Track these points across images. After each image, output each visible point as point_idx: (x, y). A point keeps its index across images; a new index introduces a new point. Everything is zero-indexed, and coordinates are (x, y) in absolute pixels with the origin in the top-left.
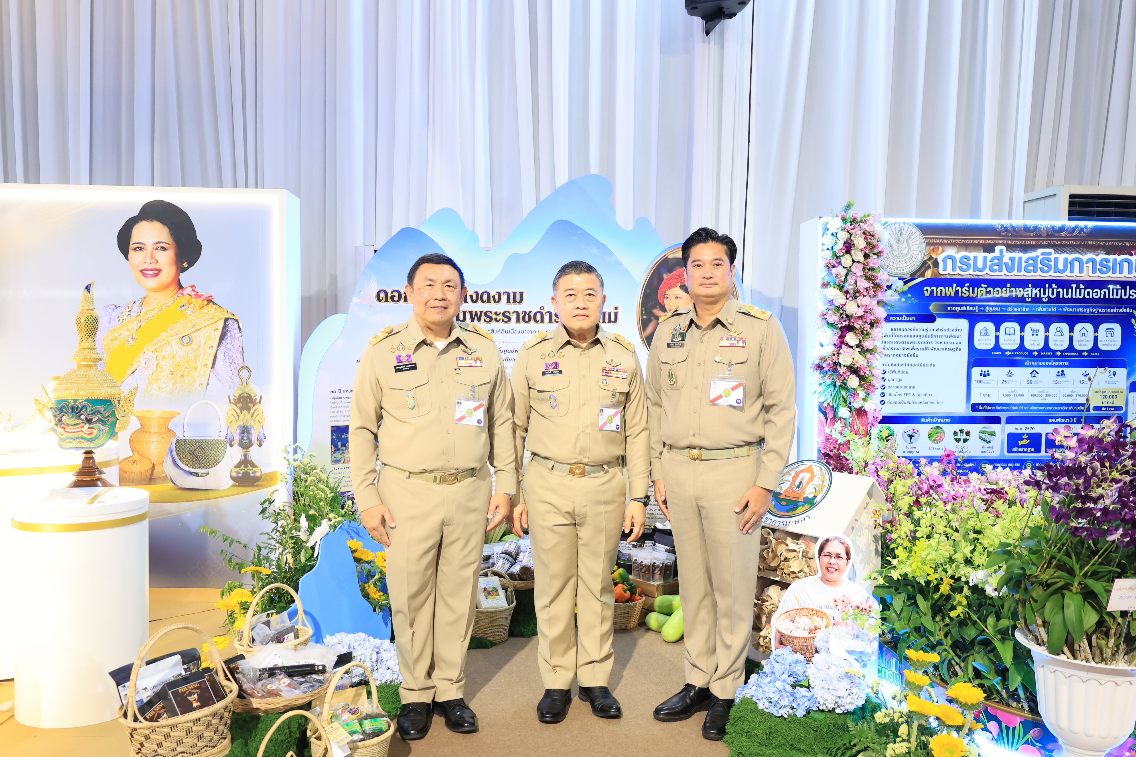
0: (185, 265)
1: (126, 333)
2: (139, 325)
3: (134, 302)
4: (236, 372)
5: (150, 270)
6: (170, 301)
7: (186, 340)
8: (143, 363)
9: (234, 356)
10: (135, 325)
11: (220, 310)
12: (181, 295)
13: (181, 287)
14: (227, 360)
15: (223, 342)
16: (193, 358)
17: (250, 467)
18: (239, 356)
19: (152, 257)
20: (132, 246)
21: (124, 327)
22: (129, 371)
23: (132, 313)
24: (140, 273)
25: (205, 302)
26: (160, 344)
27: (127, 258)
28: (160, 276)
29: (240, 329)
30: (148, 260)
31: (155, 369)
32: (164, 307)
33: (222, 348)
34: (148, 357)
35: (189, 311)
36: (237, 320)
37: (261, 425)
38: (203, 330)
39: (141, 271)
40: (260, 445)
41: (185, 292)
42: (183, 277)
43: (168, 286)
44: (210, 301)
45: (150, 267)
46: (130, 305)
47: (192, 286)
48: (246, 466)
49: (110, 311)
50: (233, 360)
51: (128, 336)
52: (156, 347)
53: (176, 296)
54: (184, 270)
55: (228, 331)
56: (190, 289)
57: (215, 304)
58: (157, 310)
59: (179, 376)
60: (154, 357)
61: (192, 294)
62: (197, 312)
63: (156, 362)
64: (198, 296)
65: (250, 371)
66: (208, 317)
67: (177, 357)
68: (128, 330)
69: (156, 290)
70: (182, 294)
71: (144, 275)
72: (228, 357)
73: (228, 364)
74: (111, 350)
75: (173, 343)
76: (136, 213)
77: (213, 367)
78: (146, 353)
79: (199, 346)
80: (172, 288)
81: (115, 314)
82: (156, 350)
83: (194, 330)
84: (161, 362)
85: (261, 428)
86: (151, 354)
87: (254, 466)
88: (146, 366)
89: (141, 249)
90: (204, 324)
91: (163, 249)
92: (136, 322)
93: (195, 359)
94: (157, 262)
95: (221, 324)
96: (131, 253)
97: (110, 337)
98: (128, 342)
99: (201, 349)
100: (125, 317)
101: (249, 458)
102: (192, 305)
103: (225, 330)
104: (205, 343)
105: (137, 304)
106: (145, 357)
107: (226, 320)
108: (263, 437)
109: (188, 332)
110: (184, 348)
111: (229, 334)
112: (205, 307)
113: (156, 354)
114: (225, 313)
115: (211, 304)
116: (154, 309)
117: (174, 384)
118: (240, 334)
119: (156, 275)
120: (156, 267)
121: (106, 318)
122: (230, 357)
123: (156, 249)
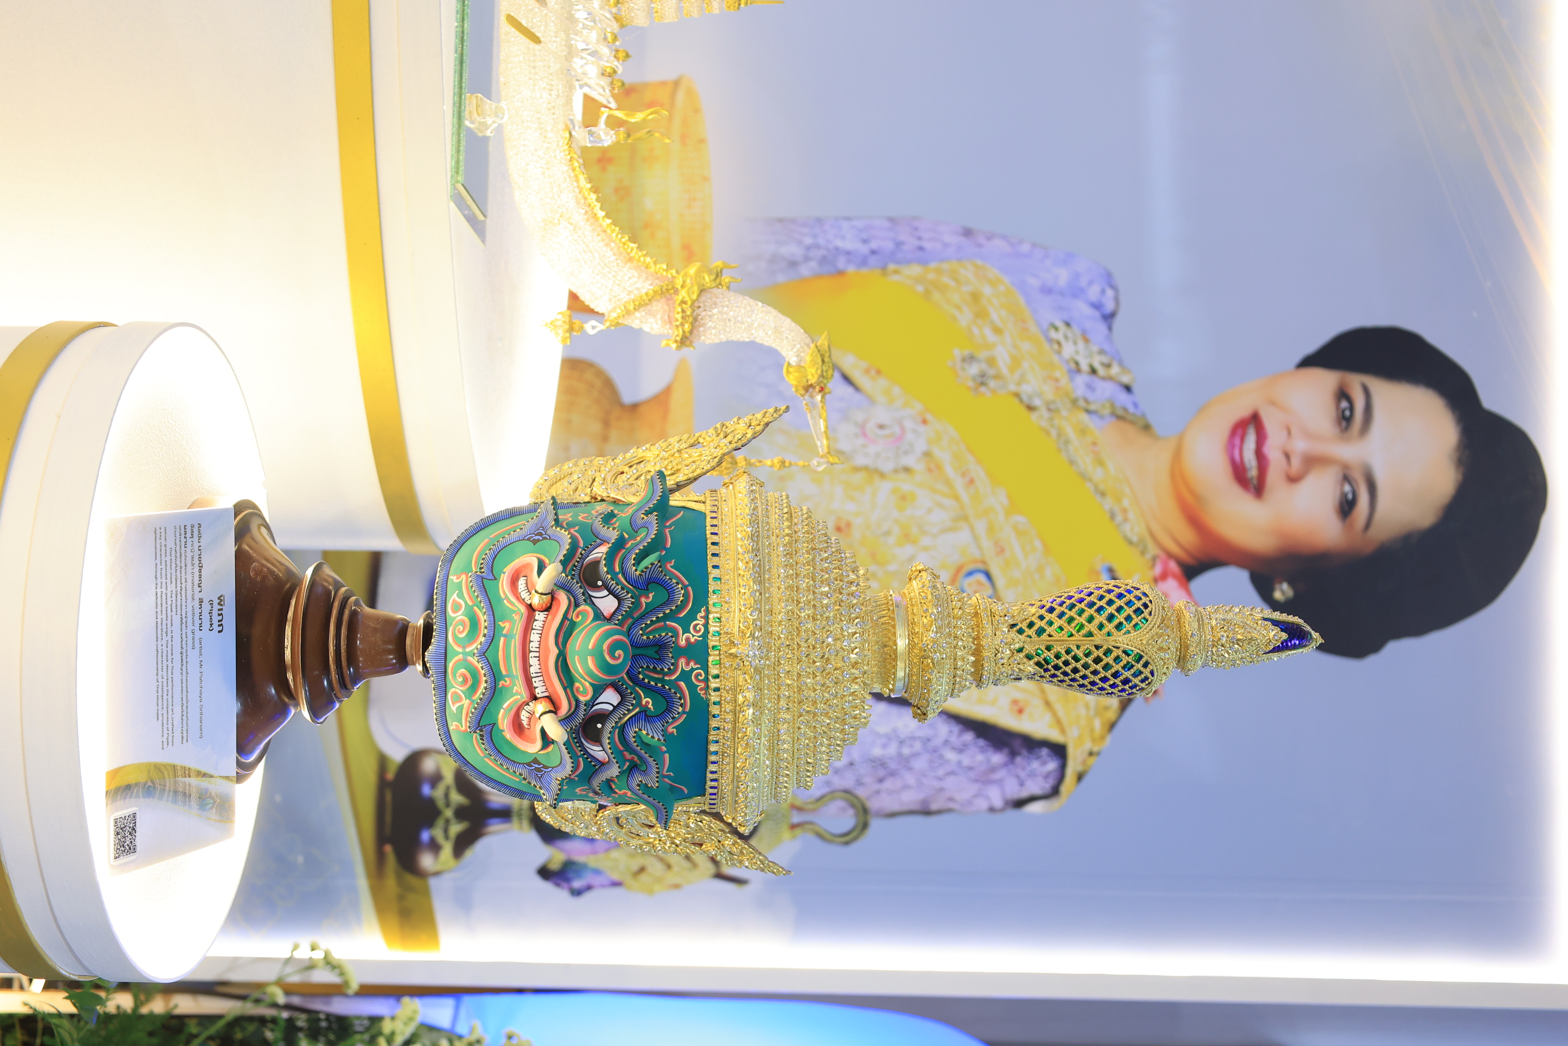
0: (1282, 592)
1: (1002, 356)
2: (1037, 402)
3: (1128, 389)
4: (847, 781)
5: (1259, 454)
6: (1135, 528)
8: (881, 415)
9: (910, 779)
11: (1097, 724)
12: (1158, 570)
13: (1191, 571)
14: (892, 750)
15: (969, 736)
17: (456, 828)
18: (910, 798)
19: (1312, 462)
20: (1355, 382)
24: (1244, 412)
26: (959, 484)
27: (1308, 362)
28: (1236, 490)
29: (1019, 804)
30: (1300, 446)
31: (860, 461)
32: (1109, 503)
34: (909, 436)
36: (1055, 792)
37: (628, 880)
39: (1255, 420)
40: (545, 873)
41: (1172, 586)
42: (1236, 580)
43: (1194, 520)
45: (1273, 452)
46: (1115, 370)
48: (461, 813)
49: (1093, 293)
50: (893, 774)
51: (991, 362)
52: (949, 471)
53: (1153, 550)
54: (1263, 585)
55: (1013, 754)
57: (1124, 704)
58: (1097, 474)
60: (909, 461)
65: (848, 838)
68: (1016, 362)
69: (1179, 475)
70: (1164, 576)
71: (1239, 429)
72: (906, 751)
73: (877, 752)
74: (936, 296)
75: (963, 537)
78: (922, 428)
80: (1188, 537)
81: (1082, 309)
84: (885, 487)
85: (616, 877)
86: (920, 446)
87: (462, 844)
88: (871, 427)
89: (1345, 420)
91: (1346, 507)
92: (1049, 394)
94: (1293, 479)
95: (1038, 726)
96: (1328, 380)
97: (987, 290)
98: (970, 359)
100: (1068, 350)
101: (496, 827)
103: (1017, 743)
105: (1123, 398)
106: (908, 424)
107: (1059, 751)
108: (577, 884)
111: (997, 758)
113: (919, 467)
114: (1088, 745)
116: (1100, 462)
118: (998, 802)
119: (1239, 473)
120: (1274, 475)
121: (1062, 277)
122: (905, 761)
123: (1346, 479)
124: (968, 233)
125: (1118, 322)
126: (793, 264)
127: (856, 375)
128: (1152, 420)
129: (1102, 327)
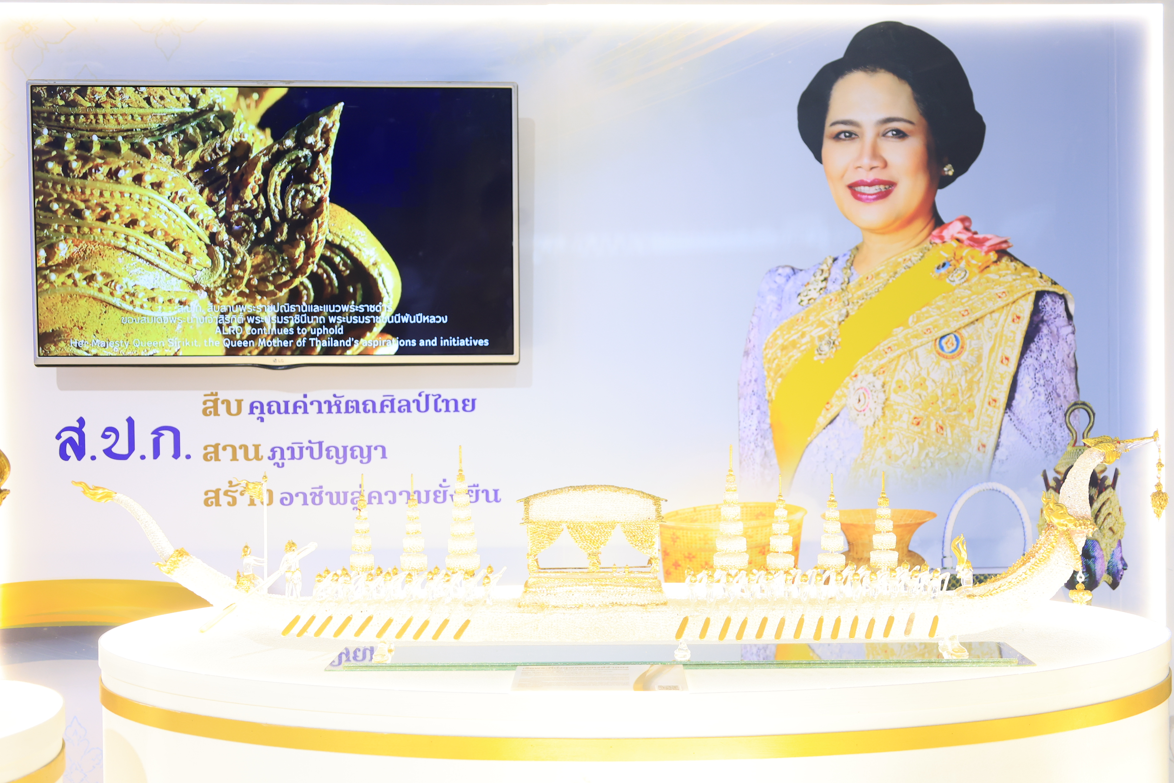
0: (949, 170)
2: (844, 312)
3: (835, 260)
4: (1060, 414)
5: (871, 184)
6: (915, 254)
7: (949, 345)
8: (852, 401)
9: (1057, 379)
10: (835, 313)
11: (1024, 274)
12: (938, 241)
13: (938, 222)
14: (1041, 390)
15: (1033, 346)
16: (964, 385)
18: (1068, 379)
19: (875, 154)
20: (829, 130)
21: (812, 318)
22: (823, 420)
23: (830, 286)
24: (848, 192)
25: (993, 256)
26: (891, 355)
27: (819, 157)
28: (892, 197)
29: (1070, 317)
30: (866, 161)
31: (879, 412)
32: (901, 270)
33: (1029, 360)
34: (864, 384)
35: (957, 277)
36: (1063, 297)
37: (1117, 537)
38: (987, 319)
39: (851, 187)
40: (1114, 585)
41: (947, 233)
42: (943, 197)
43: (910, 220)
44: (1002, 253)
45: (870, 177)
46: (825, 267)
47: (964, 220)
49: (781, 280)
50: (1055, 389)
51: (821, 338)
52: (883, 361)
53: (927, 244)
54: (945, 182)
55: (1042, 321)
56: (959, 226)
57: (1013, 258)
58: (884, 276)
59: (933, 428)
60: (878, 385)
61: (964, 236)
62: (974, 280)
63: (882, 397)
64: (977, 242)
65: (1091, 413)
66: (999, 290)
67: (929, 383)
68: (821, 324)
69: (884, 230)
70: (941, 238)
71: (857, 195)
72: (1042, 382)
73: (1043, 398)
74: (783, 371)
76: (839, 54)
77: (1009, 405)
78: (860, 377)
79: (979, 358)
80: (919, 224)
81: (790, 287)
82: (882, 370)
83: (967, 320)
84: (893, 397)
85: (1115, 544)
86: (870, 378)
88: (859, 407)
89: (850, 136)
90: (991, 306)
91: (900, 134)
92: (838, 305)
93: (970, 388)
94: (886, 165)
95: (1026, 307)
96: (828, 147)
97: (780, 341)
98: (819, 350)
99: (984, 364)
100: (814, 294)
102: (963, 264)
103: (1036, 319)
104: (992, 350)
105: (840, 262)
106: (858, 385)
107: (1040, 295)
108: (1120, 567)
109: (954, 326)
110: (944, 362)
111: (1045, 330)
112: (993, 268)
113: (882, 378)
114: (1037, 279)
115: (1005, 260)
116: (878, 274)
117: (922, 447)
118: (1070, 329)
119: (883, 196)
120: (883, 176)
121: (771, 298)
122: (1048, 382)
123: (884, 135)
124: (747, 353)
125: (797, 266)
126: (766, 454)
127: (830, 416)
128: (853, 246)
129: (800, 275)
